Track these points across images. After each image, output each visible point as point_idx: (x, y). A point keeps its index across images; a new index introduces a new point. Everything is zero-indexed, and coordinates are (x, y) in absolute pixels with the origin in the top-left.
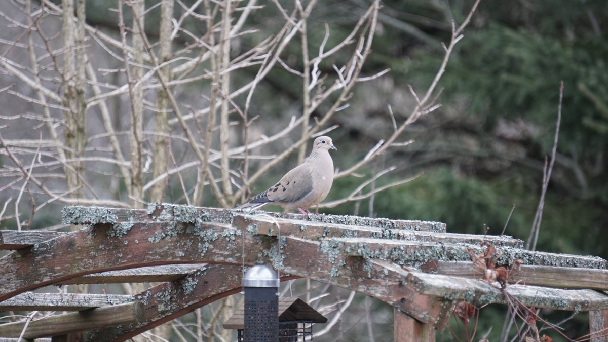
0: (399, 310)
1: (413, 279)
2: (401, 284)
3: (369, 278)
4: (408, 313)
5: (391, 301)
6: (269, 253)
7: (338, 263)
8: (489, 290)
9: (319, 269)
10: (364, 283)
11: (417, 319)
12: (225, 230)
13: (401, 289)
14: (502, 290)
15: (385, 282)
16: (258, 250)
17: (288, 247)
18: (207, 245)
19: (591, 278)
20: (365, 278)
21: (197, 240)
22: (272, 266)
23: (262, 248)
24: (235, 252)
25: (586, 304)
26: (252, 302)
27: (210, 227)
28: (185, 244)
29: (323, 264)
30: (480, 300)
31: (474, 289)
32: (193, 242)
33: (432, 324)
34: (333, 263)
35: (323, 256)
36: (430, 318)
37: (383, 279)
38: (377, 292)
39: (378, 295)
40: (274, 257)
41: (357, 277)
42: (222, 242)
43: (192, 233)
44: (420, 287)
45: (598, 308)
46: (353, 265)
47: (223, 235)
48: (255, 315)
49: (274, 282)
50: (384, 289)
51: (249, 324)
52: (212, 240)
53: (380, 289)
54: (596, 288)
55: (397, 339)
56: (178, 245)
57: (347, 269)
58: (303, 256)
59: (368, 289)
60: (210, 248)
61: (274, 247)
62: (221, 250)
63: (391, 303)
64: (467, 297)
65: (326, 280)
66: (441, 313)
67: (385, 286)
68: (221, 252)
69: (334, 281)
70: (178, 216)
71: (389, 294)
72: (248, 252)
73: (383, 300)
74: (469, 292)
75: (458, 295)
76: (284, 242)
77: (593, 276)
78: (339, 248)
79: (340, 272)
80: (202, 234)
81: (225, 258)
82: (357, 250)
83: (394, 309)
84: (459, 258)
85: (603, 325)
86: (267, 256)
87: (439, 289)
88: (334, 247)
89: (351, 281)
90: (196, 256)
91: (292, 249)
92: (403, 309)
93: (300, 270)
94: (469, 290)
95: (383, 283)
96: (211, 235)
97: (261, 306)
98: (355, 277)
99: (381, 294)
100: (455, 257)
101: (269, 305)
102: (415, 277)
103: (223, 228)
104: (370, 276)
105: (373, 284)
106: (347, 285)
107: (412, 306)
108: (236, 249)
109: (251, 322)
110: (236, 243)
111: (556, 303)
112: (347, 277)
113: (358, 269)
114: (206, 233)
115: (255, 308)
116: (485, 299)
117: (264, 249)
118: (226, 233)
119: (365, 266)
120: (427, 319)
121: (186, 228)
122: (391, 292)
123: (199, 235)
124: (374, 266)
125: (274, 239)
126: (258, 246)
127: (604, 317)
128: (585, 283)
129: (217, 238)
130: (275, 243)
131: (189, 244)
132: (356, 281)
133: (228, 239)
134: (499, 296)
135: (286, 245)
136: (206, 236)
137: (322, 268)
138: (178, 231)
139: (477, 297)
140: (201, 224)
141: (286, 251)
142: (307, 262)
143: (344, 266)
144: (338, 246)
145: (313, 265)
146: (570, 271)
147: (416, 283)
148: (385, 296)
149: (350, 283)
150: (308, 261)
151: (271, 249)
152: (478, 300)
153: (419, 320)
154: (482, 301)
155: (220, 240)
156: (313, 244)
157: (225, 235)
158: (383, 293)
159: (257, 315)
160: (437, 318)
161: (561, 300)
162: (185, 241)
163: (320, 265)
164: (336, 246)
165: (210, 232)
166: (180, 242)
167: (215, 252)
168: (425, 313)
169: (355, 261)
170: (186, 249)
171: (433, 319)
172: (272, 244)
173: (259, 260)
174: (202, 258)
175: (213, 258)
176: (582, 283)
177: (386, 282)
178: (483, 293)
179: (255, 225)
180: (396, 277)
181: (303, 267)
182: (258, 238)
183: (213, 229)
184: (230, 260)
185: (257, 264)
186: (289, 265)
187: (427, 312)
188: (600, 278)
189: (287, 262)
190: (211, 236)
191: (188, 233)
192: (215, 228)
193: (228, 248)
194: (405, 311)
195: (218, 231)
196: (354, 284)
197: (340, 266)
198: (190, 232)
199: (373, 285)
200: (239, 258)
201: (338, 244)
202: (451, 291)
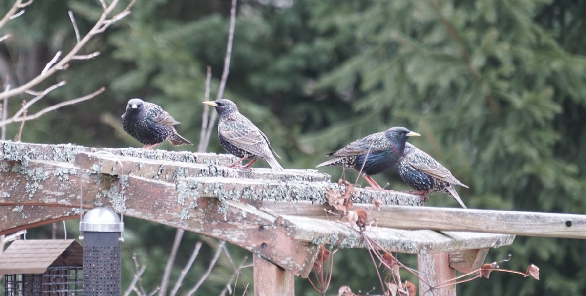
0: (259, 256)
1: (283, 222)
2: (261, 227)
3: (225, 221)
4: (269, 259)
5: (249, 246)
6: (109, 194)
7: (189, 204)
8: (350, 234)
9: (167, 211)
10: (219, 226)
11: (280, 265)
12: (57, 169)
13: (261, 233)
14: (361, 233)
15: (242, 225)
16: (96, 191)
17: (131, 187)
18: (36, 185)
19: (431, 217)
20: (220, 221)
21: (24, 179)
22: (113, 208)
23: (100, 189)
24: (69, 192)
25: (431, 247)
26: (94, 247)
27: (39, 165)
28: (11, 184)
29: (171, 205)
30: (342, 244)
31: (338, 233)
32: (20, 182)
33: (296, 271)
34: (183, 204)
35: (171, 197)
36: (294, 264)
37: (240, 222)
38: (234, 237)
39: (235, 240)
40: (114, 198)
41: (210, 220)
42: (54, 181)
43: (18, 172)
44: (291, 231)
45: (440, 250)
46: (206, 207)
47: (55, 174)
48: (97, 262)
49: (117, 226)
50: (242, 233)
51: (90, 272)
52: (42, 179)
53: (237, 233)
54: (436, 229)
55: (257, 287)
56: (2, 185)
57: (200, 211)
58: (148, 197)
59: (223, 233)
60: (39, 188)
61: (115, 187)
62: (52, 190)
63: (250, 248)
64: (331, 241)
65: (176, 223)
66: (306, 259)
67: (243, 230)
68: (53, 193)
69: (184, 224)
70: (8, 154)
71: (248, 239)
72: (85, 193)
73: (241, 245)
74: (334, 236)
75: (324, 239)
76: (126, 181)
77: (433, 215)
78: (198, 189)
79: (191, 215)
80: (30, 173)
81: (57, 199)
82: (214, 191)
83: (254, 255)
84: (300, 197)
85: (433, 268)
86: (107, 197)
87: (308, 233)
88: (193, 188)
89: (203, 224)
90: (24, 197)
91: (135, 190)
92: (264, 255)
93: (145, 213)
94: (334, 234)
95: (241, 227)
96: (41, 174)
97: (104, 252)
98: (208, 220)
99: (238, 239)
100: (297, 196)
101: (112, 251)
102: (286, 221)
103: (55, 167)
104: (225, 219)
105: (228, 227)
106: (200, 229)
107: (274, 251)
108: (71, 190)
109: (92, 270)
110: (71, 183)
111: (406, 245)
112: (199, 220)
113: (212, 211)
114: (35, 171)
115: (97, 255)
116: (346, 243)
117: (103, 189)
118: (59, 172)
119: (219, 208)
120: (291, 266)
121: (12, 167)
122: (249, 236)
123: (27, 174)
124: (230, 208)
125: (116, 178)
126: (95, 187)
127: (434, 260)
128: (424, 223)
129: (48, 177)
130: (116, 183)
131: (15, 183)
132: (210, 224)
133: (60, 178)
134: (358, 240)
135: (128, 185)
136: (35, 175)
137: (170, 211)
138: (3, 169)
139: (340, 241)
140: (29, 162)
141: (129, 191)
142: (152, 203)
143: (196, 208)
144: (196, 187)
145: (159, 207)
146: (408, 210)
147: (286, 227)
148: (244, 241)
149: (203, 227)
150: (155, 203)
151: (111, 189)
152: (340, 244)
153: (282, 266)
154: (344, 245)
155: (51, 180)
156: (160, 184)
157: (58, 174)
158: (241, 237)
159: (99, 262)
160: (302, 264)
161: (410, 242)
162: (10, 181)
163: (168, 207)
164: (194, 187)
165: (40, 171)
166: (4, 182)
167: (46, 193)
168: (288, 259)
169: (209, 202)
170: (11, 190)
171: (298, 265)
172: (112, 184)
173: (97, 202)
174: (30, 199)
175: (43, 199)
176: (421, 223)
177: (245, 226)
178: (345, 237)
179: (100, 163)
180: (255, 220)
181: (148, 209)
182: (95, 177)
183: (44, 168)
184: (63, 201)
185: (95, 206)
186: (132, 207)
187: (291, 258)
188: (439, 217)
189: (129, 203)
190: (41, 176)
191: (14, 172)
192: (45, 166)
193: (61, 188)
194: (266, 257)
195: (49, 170)
196: (207, 227)
197: (191, 208)
198: (16, 171)
199: (229, 229)
200: (74, 200)
201: (197, 184)
202: (318, 235)
